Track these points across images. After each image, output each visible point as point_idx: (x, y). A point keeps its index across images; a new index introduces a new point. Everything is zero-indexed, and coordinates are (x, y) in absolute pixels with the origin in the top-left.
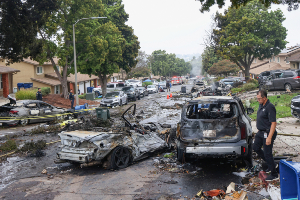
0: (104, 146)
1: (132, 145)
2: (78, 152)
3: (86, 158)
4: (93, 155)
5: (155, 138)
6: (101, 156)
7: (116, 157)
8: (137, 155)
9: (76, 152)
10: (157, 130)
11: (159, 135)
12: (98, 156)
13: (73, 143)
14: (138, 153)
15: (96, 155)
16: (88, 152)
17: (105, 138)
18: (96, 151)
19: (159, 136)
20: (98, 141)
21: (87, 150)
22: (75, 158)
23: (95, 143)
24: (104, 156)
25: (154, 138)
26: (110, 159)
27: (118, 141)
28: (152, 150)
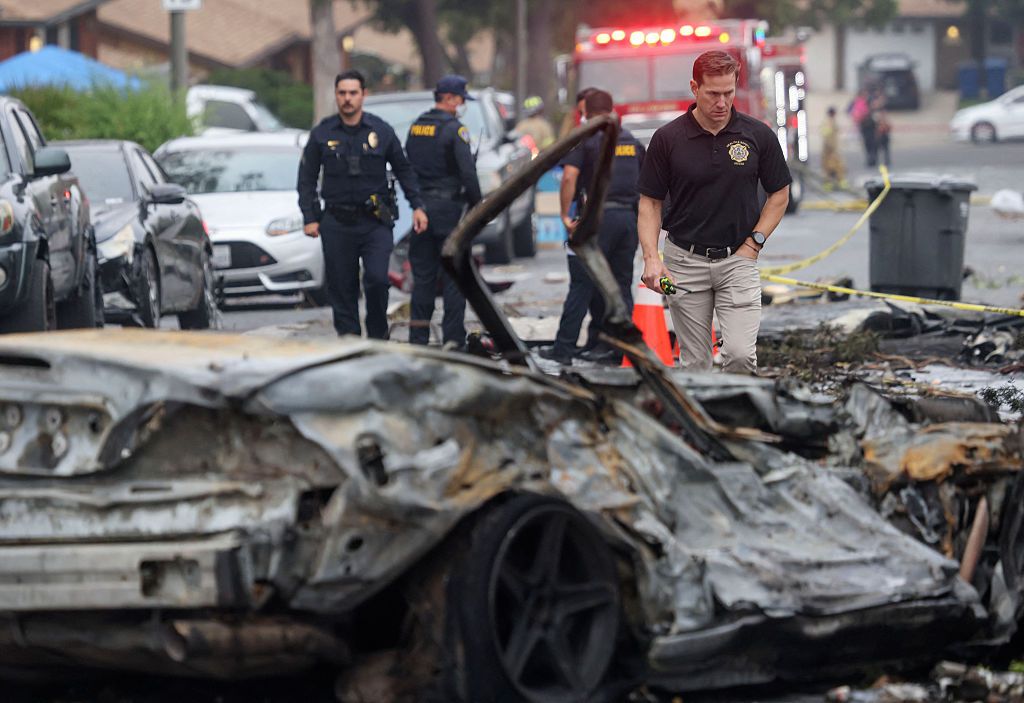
0: (393, 462)
1: (633, 509)
2: (115, 524)
3: (228, 563)
4: (289, 541)
5: (831, 514)
6: (359, 564)
7: (503, 594)
8: (684, 622)
9: (78, 526)
10: (842, 442)
11: (876, 489)
12: (327, 563)
13: (46, 441)
14: (687, 598)
15: (306, 549)
16: (228, 517)
17: (398, 389)
18: (313, 501)
19: (875, 501)
20: (337, 410)
21: (225, 497)
22: (79, 575)
23: (310, 428)
24: (381, 563)
25: (811, 512)
26: (431, 604)
27: (502, 449)
28: (810, 614)
